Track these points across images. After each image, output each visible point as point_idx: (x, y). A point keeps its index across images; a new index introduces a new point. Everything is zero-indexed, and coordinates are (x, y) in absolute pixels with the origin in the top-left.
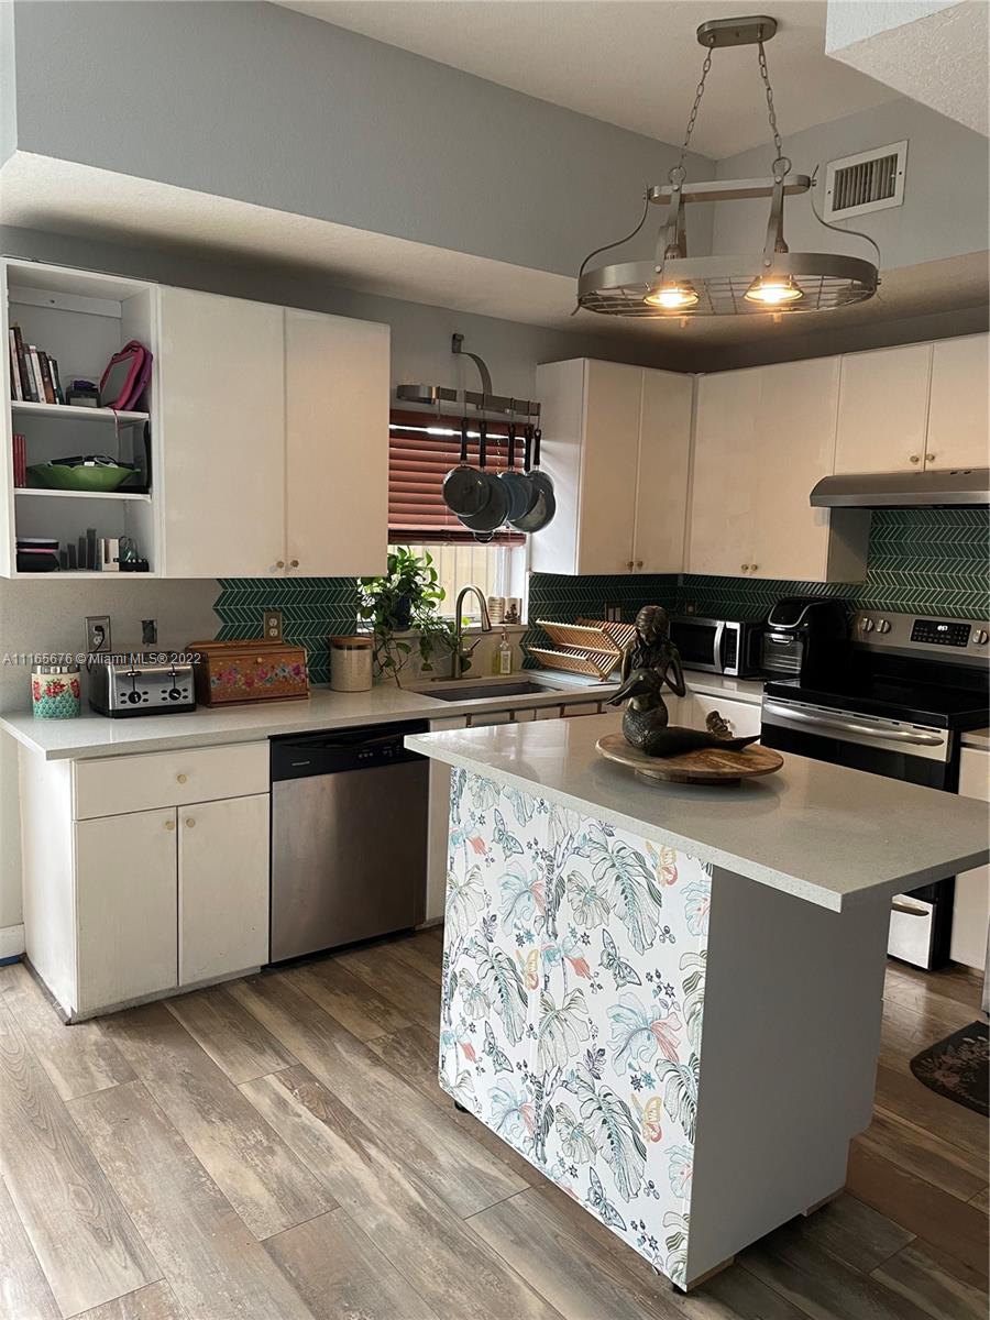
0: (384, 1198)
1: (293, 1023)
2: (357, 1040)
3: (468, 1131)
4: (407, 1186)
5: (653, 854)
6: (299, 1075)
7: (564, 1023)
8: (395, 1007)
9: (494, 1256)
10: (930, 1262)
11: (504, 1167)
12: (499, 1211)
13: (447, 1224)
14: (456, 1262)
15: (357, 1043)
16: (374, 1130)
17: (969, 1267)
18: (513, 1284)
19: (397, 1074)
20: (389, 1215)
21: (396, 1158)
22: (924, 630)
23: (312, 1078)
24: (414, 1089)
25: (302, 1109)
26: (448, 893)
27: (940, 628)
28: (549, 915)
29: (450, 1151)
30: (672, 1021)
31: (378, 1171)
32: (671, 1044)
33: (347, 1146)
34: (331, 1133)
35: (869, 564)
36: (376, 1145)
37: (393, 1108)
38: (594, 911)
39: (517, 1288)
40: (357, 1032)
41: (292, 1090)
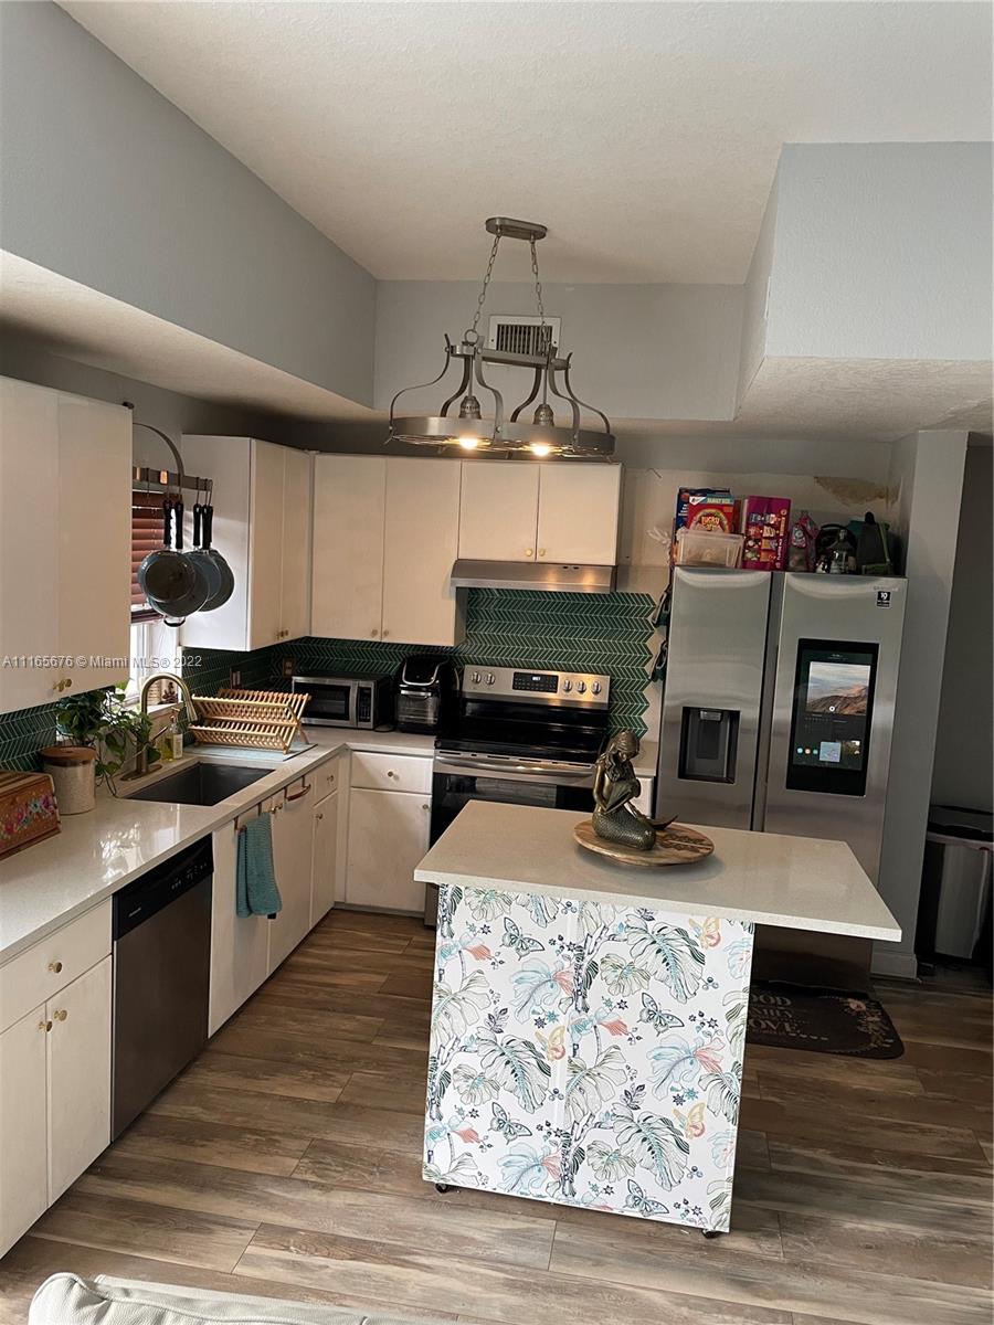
0: (479, 1289)
1: (200, 1191)
2: (282, 1178)
3: (467, 1205)
4: (482, 1271)
5: (696, 927)
6: (272, 1234)
7: (597, 1078)
8: (274, 1133)
9: (595, 1282)
10: (786, 1145)
11: (523, 1217)
12: (559, 1250)
13: (543, 1281)
14: (581, 1301)
15: (284, 1180)
16: (399, 1243)
17: (803, 1138)
18: (629, 1292)
19: (354, 1189)
20: (498, 1299)
21: (445, 1255)
22: (521, 681)
23: (292, 1231)
24: (383, 1193)
25: (320, 1260)
26: (434, 1003)
27: (534, 679)
28: (579, 993)
29: (478, 1227)
30: (716, 1044)
31: (447, 1273)
32: (713, 1061)
33: (398, 1268)
34: (369, 1265)
35: (467, 627)
36: (417, 1254)
37: (391, 1219)
38: (633, 982)
39: (634, 1293)
40: (270, 1170)
41: (287, 1249)
